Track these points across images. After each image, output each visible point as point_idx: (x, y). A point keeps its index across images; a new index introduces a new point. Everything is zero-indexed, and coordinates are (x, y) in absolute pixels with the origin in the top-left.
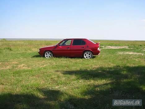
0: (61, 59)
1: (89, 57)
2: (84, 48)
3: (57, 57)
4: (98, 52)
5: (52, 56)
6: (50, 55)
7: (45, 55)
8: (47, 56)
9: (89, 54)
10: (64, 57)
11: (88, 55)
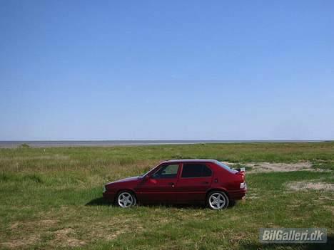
0: (157, 210)
1: (221, 204)
2: (209, 185)
3: (145, 205)
4: (242, 193)
5: (133, 202)
6: (130, 199)
7: (119, 201)
8: (123, 204)
9: (221, 199)
10: (163, 205)
11: (217, 201)
